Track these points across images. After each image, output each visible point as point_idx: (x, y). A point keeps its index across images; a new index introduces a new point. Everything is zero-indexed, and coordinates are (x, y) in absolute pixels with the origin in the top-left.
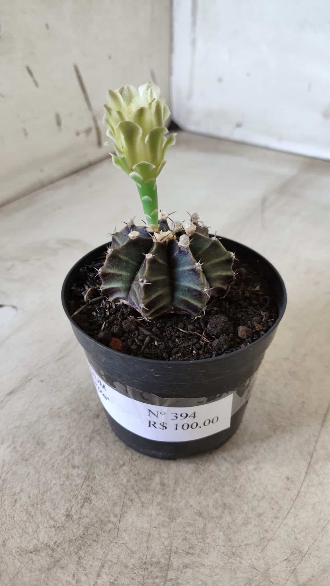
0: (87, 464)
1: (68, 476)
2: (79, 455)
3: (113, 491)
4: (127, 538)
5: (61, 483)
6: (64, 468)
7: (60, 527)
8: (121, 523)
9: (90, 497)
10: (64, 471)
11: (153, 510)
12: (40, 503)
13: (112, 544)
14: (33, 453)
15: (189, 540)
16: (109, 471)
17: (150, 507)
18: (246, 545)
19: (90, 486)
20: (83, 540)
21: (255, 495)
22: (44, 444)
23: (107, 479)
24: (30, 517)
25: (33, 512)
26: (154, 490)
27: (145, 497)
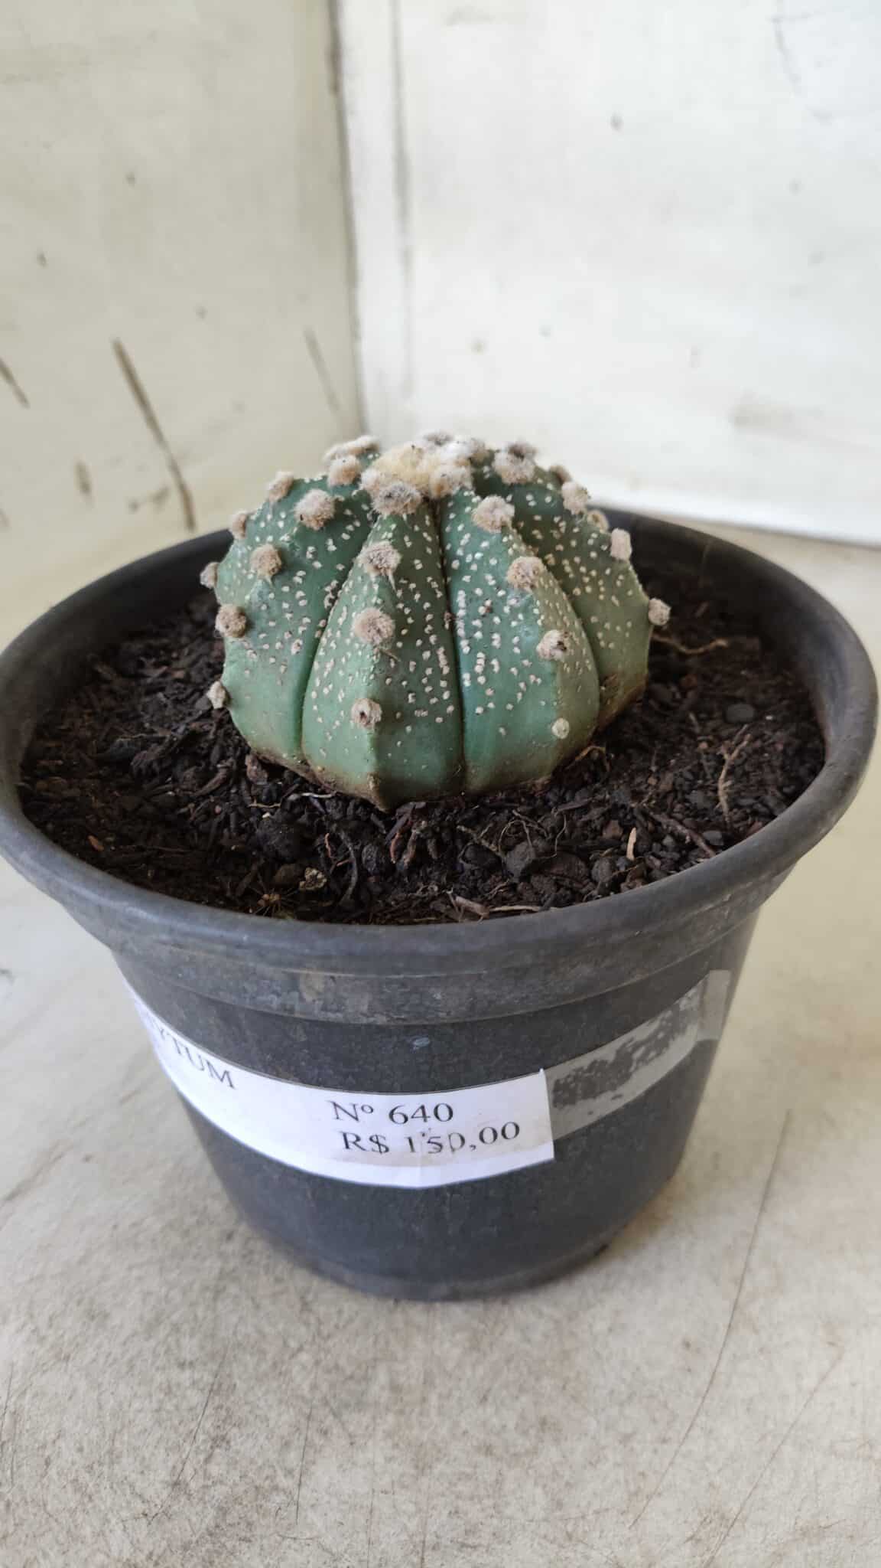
0: (212, 1356)
1: (169, 1387)
3: (280, 1415)
4: (320, 1524)
5: (155, 1405)
7: (159, 1515)
8: (303, 1491)
9: (227, 1434)
10: (160, 1378)
11: (376, 1451)
12: (107, 1460)
13: (287, 1542)
14: (80, 1340)
15: (466, 1514)
17: (370, 1443)
18: (597, 1512)
19: (224, 1408)
20: (216, 1541)
21: (612, 1392)
22: (106, 1316)
23: (263, 1389)
24: (86, 1500)
25: (91, 1485)
26: (376, 1403)
27: (357, 1421)
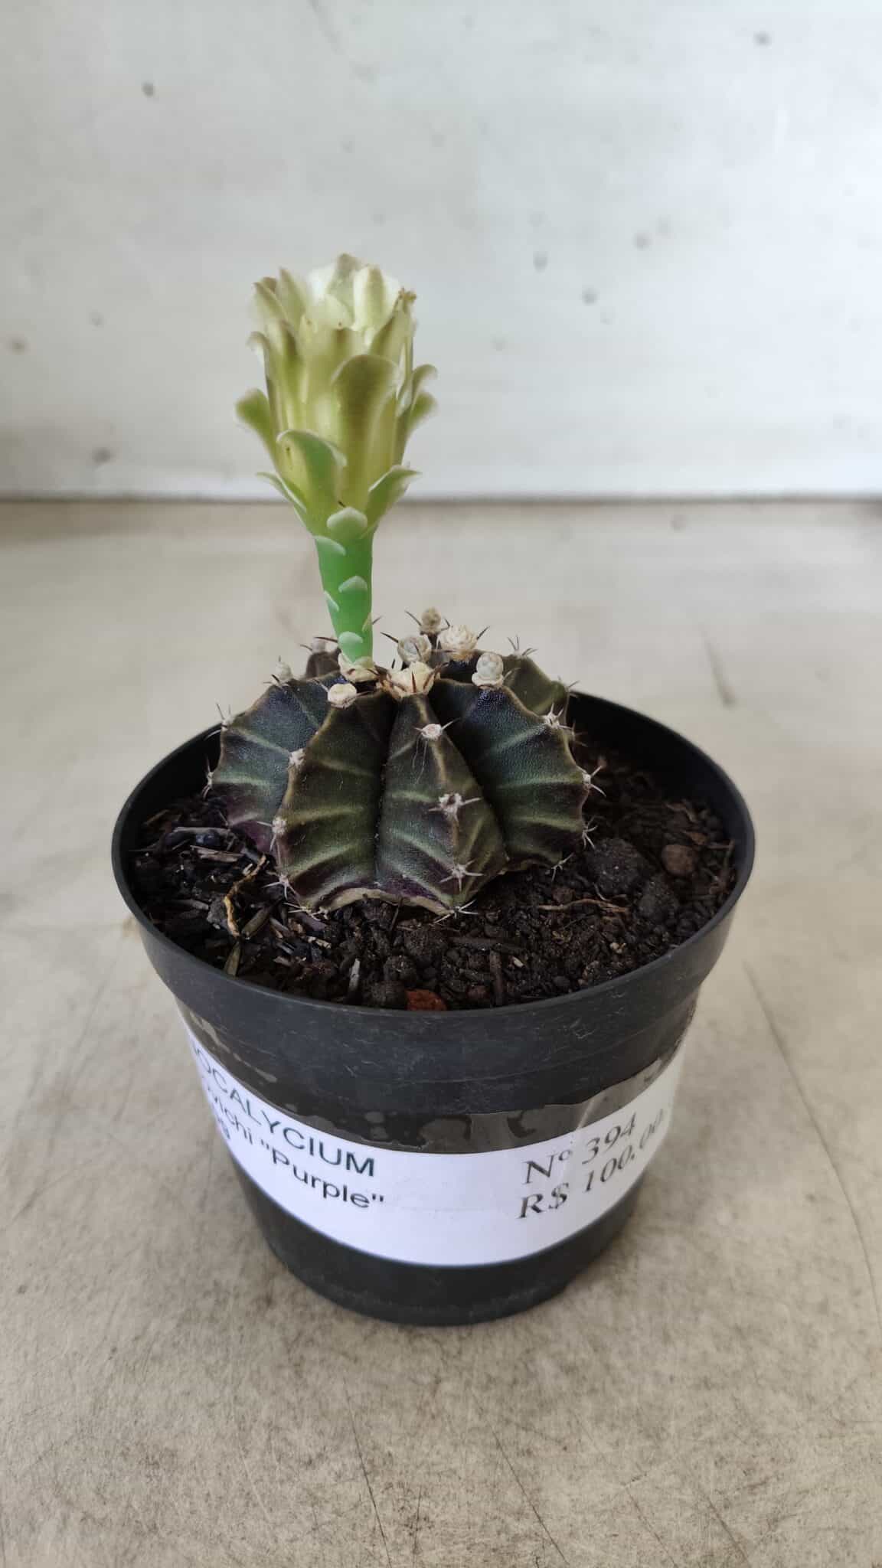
2: (299, 1426)
6: (282, 1482)
16: (411, 1417)
